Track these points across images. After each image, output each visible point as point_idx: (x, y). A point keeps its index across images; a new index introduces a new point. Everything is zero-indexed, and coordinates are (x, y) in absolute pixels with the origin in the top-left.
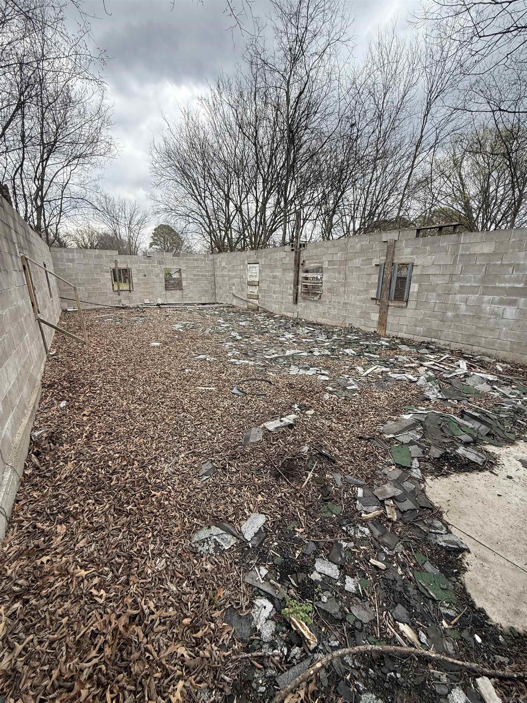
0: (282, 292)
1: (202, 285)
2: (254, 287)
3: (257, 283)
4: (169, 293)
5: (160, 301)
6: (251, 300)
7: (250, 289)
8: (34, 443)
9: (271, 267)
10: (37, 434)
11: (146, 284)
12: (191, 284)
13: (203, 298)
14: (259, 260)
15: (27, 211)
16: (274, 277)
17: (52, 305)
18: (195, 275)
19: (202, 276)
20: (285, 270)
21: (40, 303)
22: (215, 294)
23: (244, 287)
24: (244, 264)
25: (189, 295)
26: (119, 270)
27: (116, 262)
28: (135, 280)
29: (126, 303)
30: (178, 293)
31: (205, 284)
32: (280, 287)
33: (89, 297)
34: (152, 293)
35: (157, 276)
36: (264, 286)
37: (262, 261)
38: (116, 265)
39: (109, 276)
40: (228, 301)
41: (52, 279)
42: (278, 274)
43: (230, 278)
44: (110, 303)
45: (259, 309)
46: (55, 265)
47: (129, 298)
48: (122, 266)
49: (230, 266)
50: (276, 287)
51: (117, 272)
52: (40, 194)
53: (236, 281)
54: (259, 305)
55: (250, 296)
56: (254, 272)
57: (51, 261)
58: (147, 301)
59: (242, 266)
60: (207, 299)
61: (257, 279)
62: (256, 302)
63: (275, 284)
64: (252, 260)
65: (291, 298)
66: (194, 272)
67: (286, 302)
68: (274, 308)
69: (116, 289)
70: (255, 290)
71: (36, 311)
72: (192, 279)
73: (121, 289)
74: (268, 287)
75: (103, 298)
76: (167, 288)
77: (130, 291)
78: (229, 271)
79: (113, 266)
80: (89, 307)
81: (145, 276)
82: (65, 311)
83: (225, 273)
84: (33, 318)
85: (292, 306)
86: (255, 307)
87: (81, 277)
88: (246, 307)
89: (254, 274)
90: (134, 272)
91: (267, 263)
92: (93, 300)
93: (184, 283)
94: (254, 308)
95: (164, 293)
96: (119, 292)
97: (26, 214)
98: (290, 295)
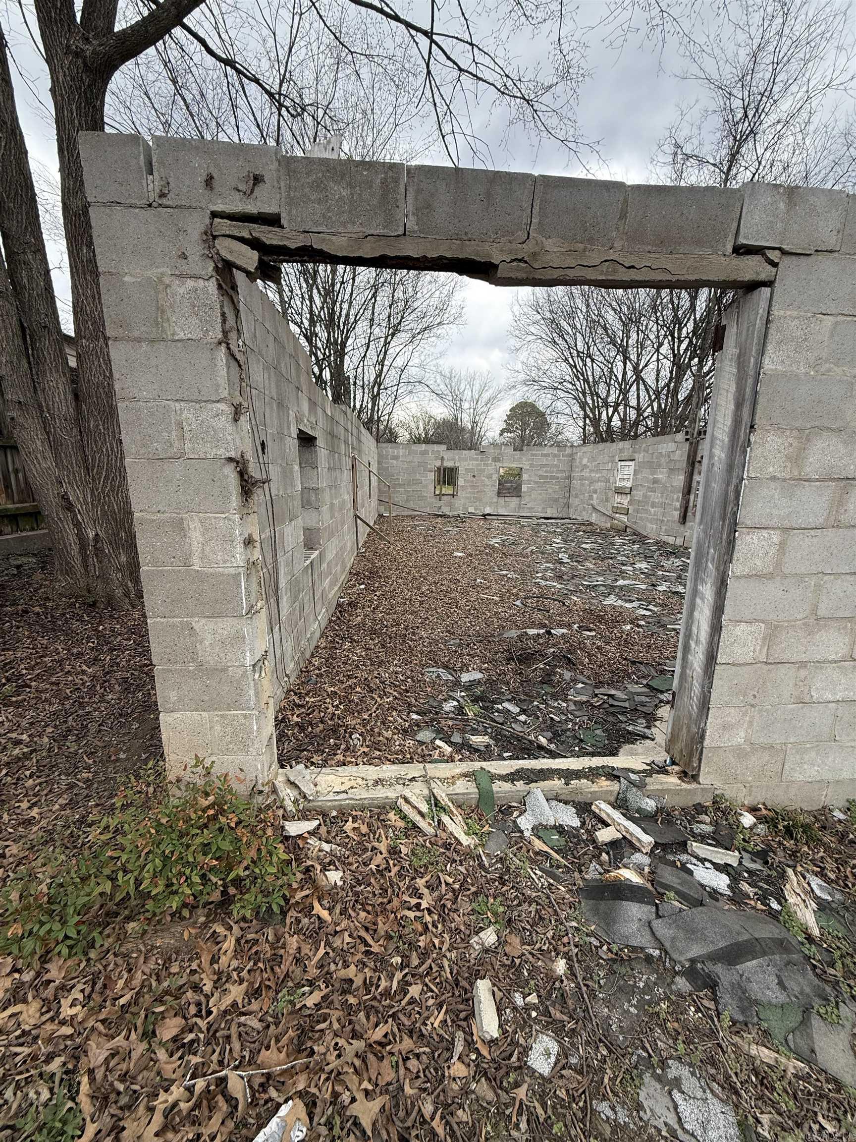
0: (664, 505)
1: (550, 491)
2: (624, 496)
3: (628, 491)
4: (502, 501)
5: (488, 511)
6: (617, 515)
7: (618, 499)
8: (339, 605)
9: (653, 466)
10: (342, 600)
11: (473, 487)
12: (533, 489)
13: (549, 510)
14: (636, 456)
15: (363, 401)
16: (655, 481)
17: (370, 506)
18: (541, 477)
19: (552, 478)
20: (671, 470)
21: (359, 501)
22: (567, 505)
23: (610, 495)
24: (613, 462)
25: (529, 505)
26: (445, 469)
27: (442, 459)
28: (461, 482)
29: (446, 510)
30: (513, 502)
31: (554, 490)
32: (662, 496)
33: (407, 501)
34: (480, 500)
35: (489, 477)
36: (638, 494)
37: (640, 457)
38: (442, 463)
39: (432, 476)
40: (585, 516)
41: (374, 479)
42: (661, 476)
43: (592, 482)
44: (428, 510)
45: (628, 530)
46: (379, 463)
47: (450, 505)
48: (448, 464)
49: (593, 464)
50: (656, 497)
51: (442, 472)
52: (378, 382)
53: (599, 486)
54: (628, 524)
55: (616, 510)
56: (626, 472)
57: (376, 459)
58: (471, 510)
59: (610, 464)
60: (554, 511)
61: (629, 485)
62: (624, 518)
63: (655, 492)
64: (625, 455)
65: (676, 514)
66: (541, 473)
67: (668, 521)
68: (650, 529)
69: (437, 492)
70: (625, 500)
71: (355, 508)
72: (536, 483)
73: (443, 492)
74: (645, 496)
75: (422, 503)
76: (499, 494)
77: (453, 495)
78: (591, 471)
79: (438, 463)
80: (406, 513)
81: (474, 476)
82: (381, 516)
83: (586, 474)
84: (351, 513)
85: (677, 526)
86: (621, 526)
87: (403, 478)
88: (609, 525)
89: (625, 477)
90: (461, 471)
91: (646, 460)
92: (411, 505)
93: (524, 488)
94: (619, 528)
95: (495, 500)
96: (441, 495)
97: (361, 405)
98: (675, 509)
